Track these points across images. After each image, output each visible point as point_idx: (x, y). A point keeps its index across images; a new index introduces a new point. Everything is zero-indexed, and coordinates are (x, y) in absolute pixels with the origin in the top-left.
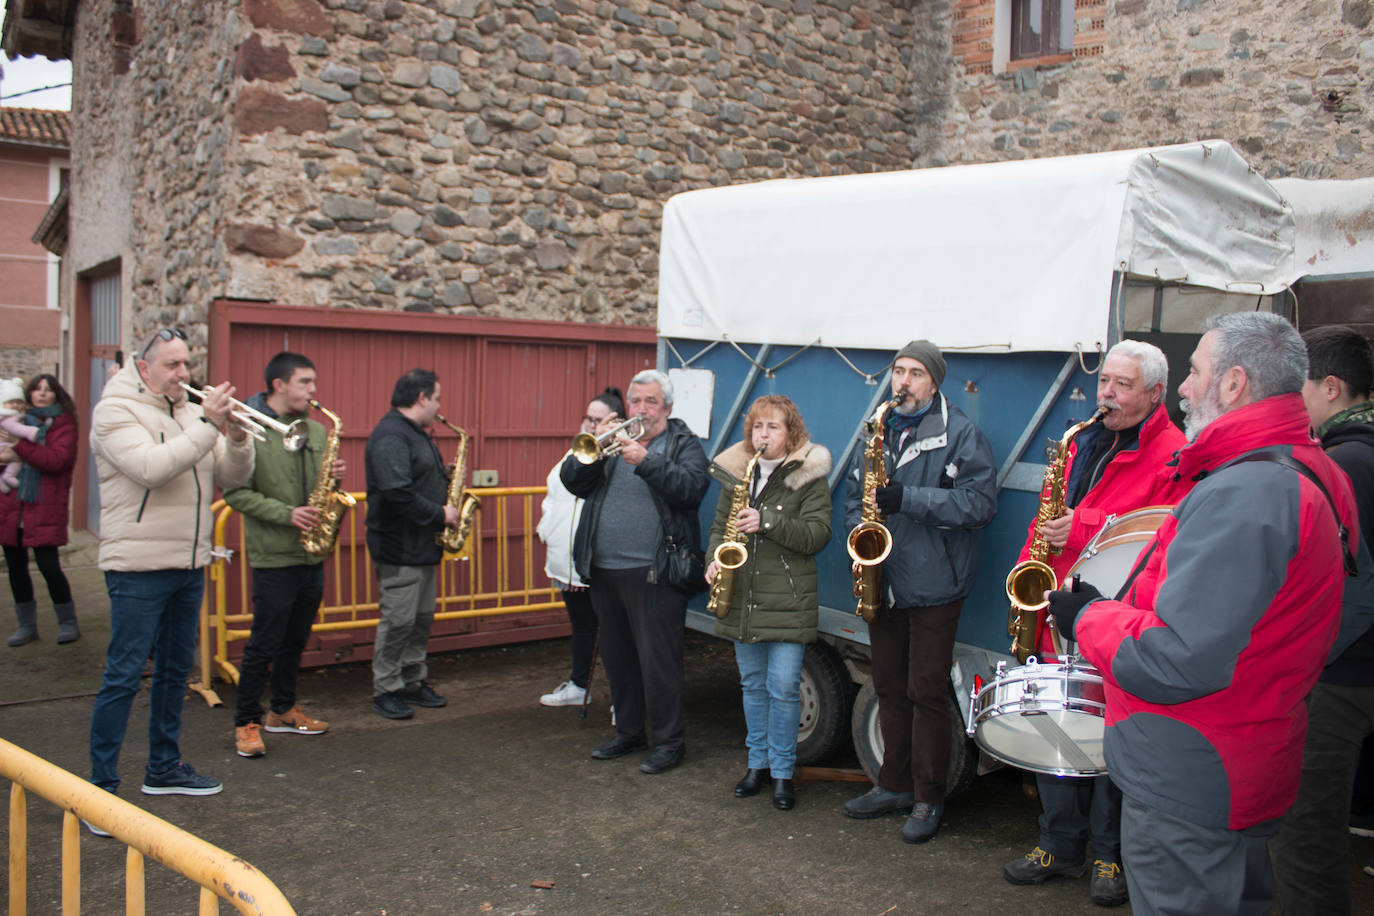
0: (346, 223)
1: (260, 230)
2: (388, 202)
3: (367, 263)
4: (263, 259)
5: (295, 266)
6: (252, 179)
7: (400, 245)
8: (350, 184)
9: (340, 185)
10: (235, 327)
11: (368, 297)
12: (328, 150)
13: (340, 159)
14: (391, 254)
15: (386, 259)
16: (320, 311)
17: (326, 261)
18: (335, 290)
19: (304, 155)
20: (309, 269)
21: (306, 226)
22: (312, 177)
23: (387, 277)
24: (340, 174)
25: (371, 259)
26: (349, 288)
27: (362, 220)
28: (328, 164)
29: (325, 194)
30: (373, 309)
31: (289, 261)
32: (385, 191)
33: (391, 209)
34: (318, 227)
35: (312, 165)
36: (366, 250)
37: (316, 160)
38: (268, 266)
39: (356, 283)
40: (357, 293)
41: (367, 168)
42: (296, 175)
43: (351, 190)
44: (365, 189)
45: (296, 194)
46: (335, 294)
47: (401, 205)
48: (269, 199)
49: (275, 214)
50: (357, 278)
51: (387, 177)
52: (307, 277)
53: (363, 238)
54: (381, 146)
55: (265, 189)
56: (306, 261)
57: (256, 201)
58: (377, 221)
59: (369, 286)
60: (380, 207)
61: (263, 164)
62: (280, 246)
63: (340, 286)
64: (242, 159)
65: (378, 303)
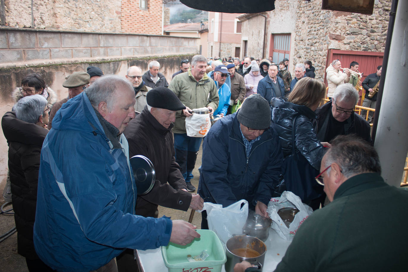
0: (353, 33)
1: (338, 35)
2: (361, 29)
3: (356, 41)
4: (338, 41)
5: (343, 42)
6: (337, 25)
7: (363, 37)
8: (355, 25)
9: (353, 26)
10: (334, 54)
11: (356, 48)
12: (351, 19)
13: (353, 21)
14: (361, 39)
15: (360, 40)
16: (347, 51)
17: (349, 41)
18: (350, 46)
19: (347, 20)
20: (346, 43)
21: (346, 34)
22: (348, 25)
23: (360, 44)
24: (353, 23)
25: (357, 40)
26: (353, 46)
27: (356, 33)
28: (351, 22)
29: (350, 28)
30: (356, 50)
31: (342, 41)
32: (361, 26)
33: (362, 30)
34: (348, 34)
35: (348, 22)
36: (356, 38)
37: (349, 21)
38: (339, 42)
39: (354, 45)
40: (354, 47)
41: (358, 22)
42: (345, 24)
43: (355, 27)
44: (357, 26)
45: (345, 28)
46: (350, 47)
47: (364, 29)
48: (340, 29)
49: (341, 32)
50: (354, 44)
51: (362, 23)
52: (345, 44)
53: (356, 36)
54: (361, 17)
55: (339, 27)
56: (345, 41)
57: (337, 30)
58: (359, 33)
59: (356, 46)
60: (360, 30)
61: (339, 23)
62: (341, 38)
63: (351, 46)
64: (336, 22)
65: (357, 49)
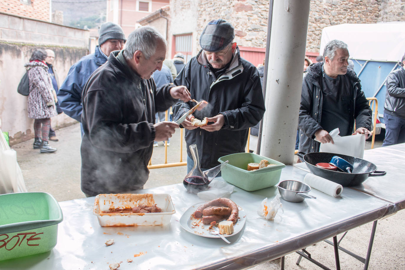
0: (255, 30)
1: (240, 31)
2: (262, 25)
5: (245, 38)
6: (238, 21)
7: (264, 34)
8: (256, 22)
9: (254, 22)
11: (258, 45)
12: (252, 15)
13: (254, 17)
14: (263, 36)
15: (262, 37)
16: (250, 48)
17: (250, 38)
18: (252, 43)
19: (248, 16)
20: (248, 39)
21: (248, 31)
22: (249, 20)
23: (262, 41)
24: (254, 20)
25: (259, 37)
26: (255, 43)
27: (257, 29)
28: (252, 18)
29: (251, 24)
30: (259, 47)
32: (262, 23)
33: (263, 26)
34: (250, 30)
35: (249, 18)
37: (250, 17)
38: (240, 38)
39: (256, 42)
40: (256, 44)
41: (259, 18)
42: (246, 20)
43: (256, 23)
44: (259, 23)
45: (246, 24)
46: (252, 44)
48: (241, 25)
49: (242, 28)
50: (256, 41)
51: (263, 20)
52: (247, 41)
53: (257, 32)
54: (262, 14)
55: (241, 23)
56: (247, 37)
57: (239, 25)
58: (260, 29)
59: (258, 42)
60: (261, 26)
61: (240, 18)
62: (243, 34)
63: (253, 43)
65: (260, 46)
